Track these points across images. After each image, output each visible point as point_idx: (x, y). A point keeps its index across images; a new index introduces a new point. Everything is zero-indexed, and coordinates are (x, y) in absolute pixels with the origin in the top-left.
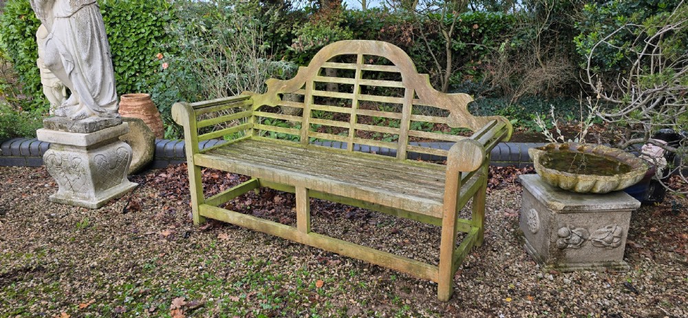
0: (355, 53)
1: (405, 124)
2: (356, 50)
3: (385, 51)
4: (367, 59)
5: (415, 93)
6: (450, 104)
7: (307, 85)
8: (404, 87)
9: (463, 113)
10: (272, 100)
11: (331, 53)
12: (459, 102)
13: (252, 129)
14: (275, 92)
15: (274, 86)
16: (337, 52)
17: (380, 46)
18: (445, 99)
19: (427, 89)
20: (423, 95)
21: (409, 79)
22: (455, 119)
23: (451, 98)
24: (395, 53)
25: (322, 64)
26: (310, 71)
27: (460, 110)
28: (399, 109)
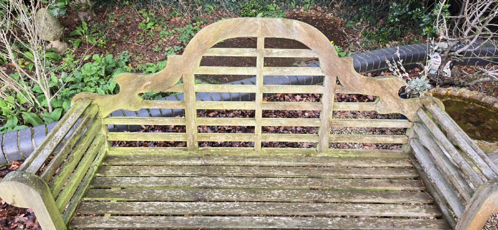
0: (254, 35)
1: (326, 115)
2: (255, 32)
3: (296, 32)
4: (271, 43)
5: (337, 81)
6: (380, 90)
7: (185, 80)
8: (324, 75)
9: (394, 98)
10: (130, 101)
11: (216, 38)
12: (390, 88)
13: (106, 143)
14: (133, 92)
15: (129, 84)
16: (224, 35)
17: (288, 26)
18: (374, 85)
19: (353, 75)
20: (347, 82)
21: (329, 65)
22: (386, 105)
23: (380, 83)
24: (311, 36)
25: (205, 51)
26: (186, 63)
27: (391, 95)
28: (318, 98)
